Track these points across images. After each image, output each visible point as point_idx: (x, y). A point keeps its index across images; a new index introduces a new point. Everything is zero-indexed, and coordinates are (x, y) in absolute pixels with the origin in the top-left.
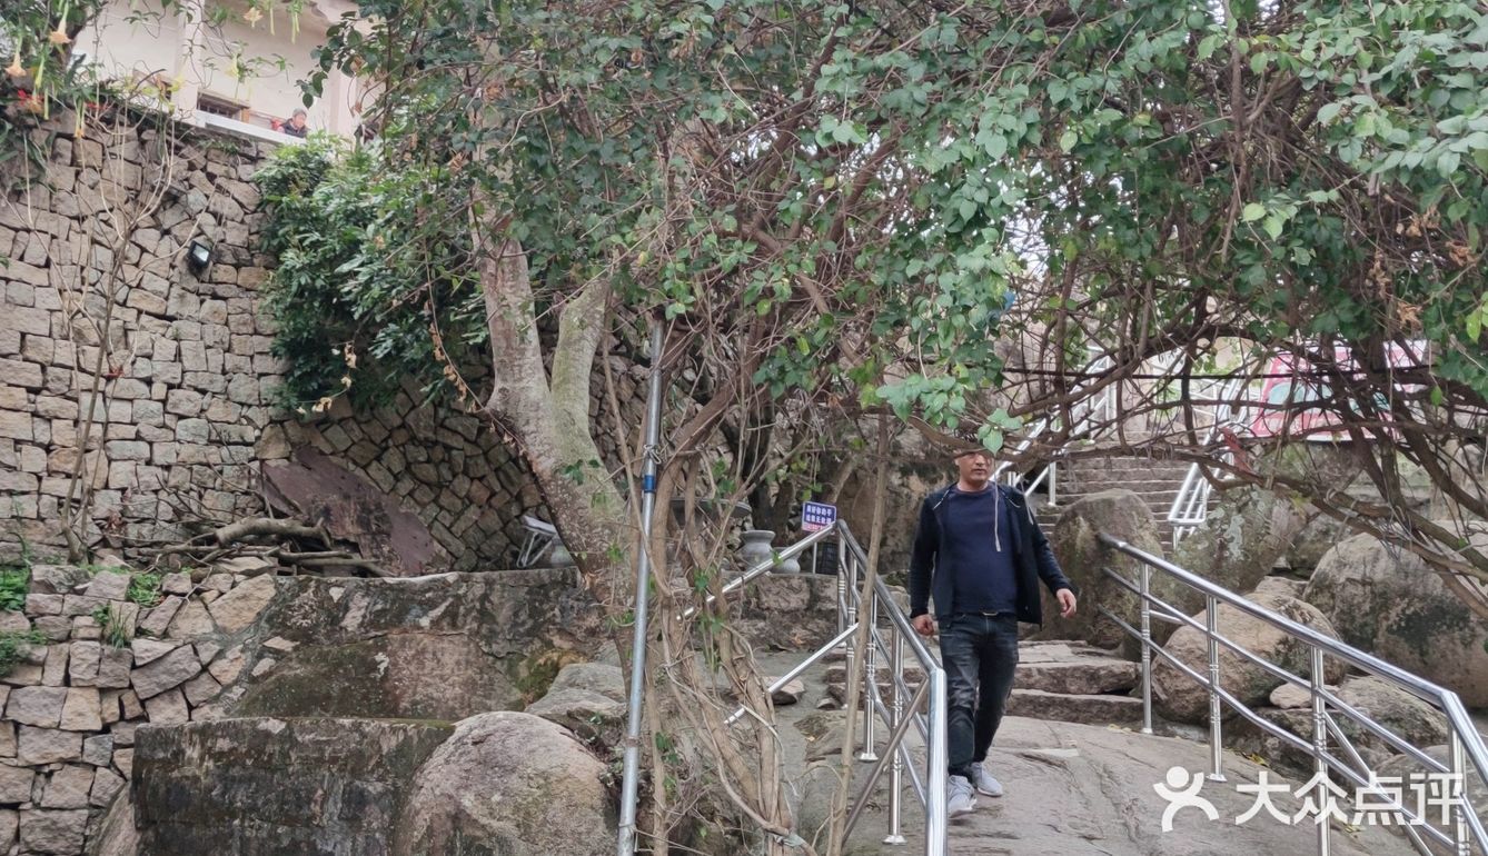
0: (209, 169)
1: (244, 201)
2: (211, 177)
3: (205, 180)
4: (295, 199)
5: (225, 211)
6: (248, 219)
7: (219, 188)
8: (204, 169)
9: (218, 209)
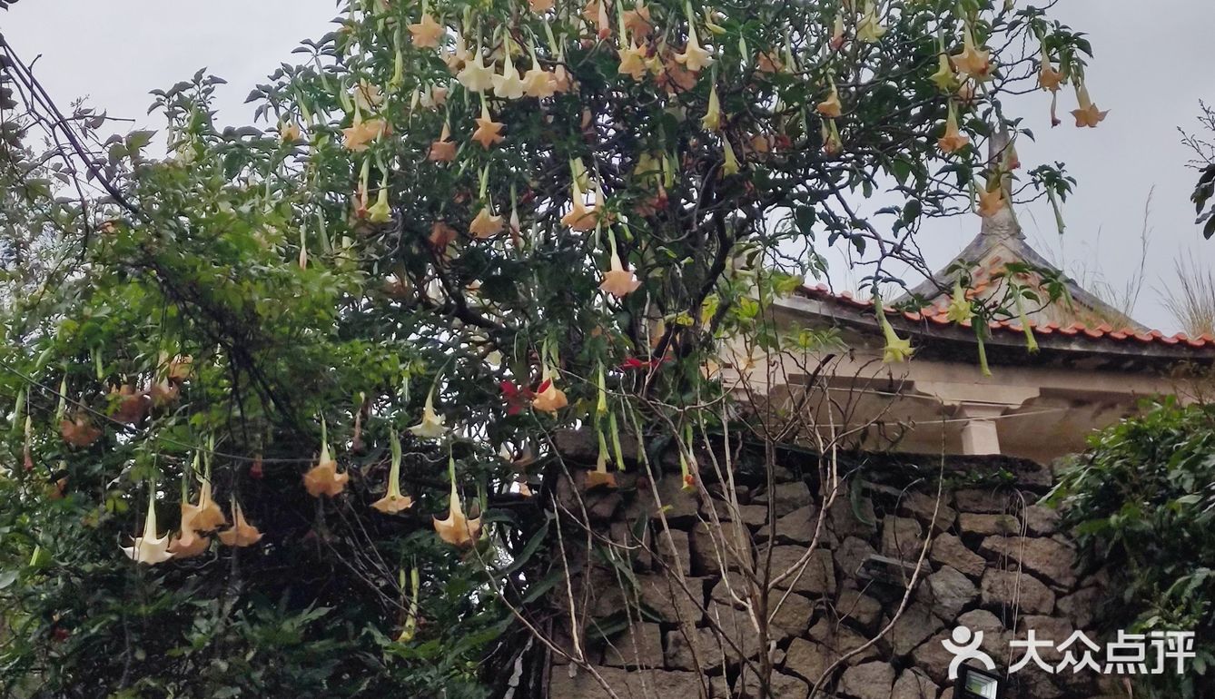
0: (965, 527)
1: (1050, 571)
2: (972, 541)
3: (962, 549)
4: (1138, 516)
5: (1015, 598)
6: (1065, 605)
7: (992, 558)
8: (956, 529)
9: (1000, 595)
